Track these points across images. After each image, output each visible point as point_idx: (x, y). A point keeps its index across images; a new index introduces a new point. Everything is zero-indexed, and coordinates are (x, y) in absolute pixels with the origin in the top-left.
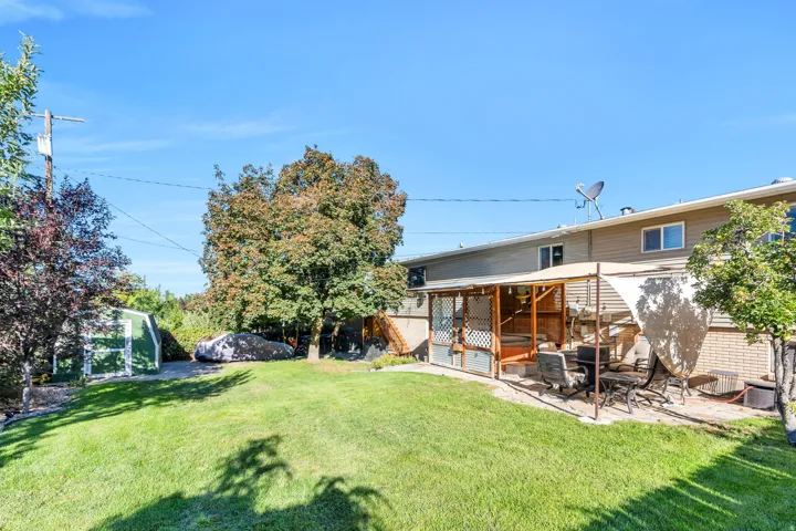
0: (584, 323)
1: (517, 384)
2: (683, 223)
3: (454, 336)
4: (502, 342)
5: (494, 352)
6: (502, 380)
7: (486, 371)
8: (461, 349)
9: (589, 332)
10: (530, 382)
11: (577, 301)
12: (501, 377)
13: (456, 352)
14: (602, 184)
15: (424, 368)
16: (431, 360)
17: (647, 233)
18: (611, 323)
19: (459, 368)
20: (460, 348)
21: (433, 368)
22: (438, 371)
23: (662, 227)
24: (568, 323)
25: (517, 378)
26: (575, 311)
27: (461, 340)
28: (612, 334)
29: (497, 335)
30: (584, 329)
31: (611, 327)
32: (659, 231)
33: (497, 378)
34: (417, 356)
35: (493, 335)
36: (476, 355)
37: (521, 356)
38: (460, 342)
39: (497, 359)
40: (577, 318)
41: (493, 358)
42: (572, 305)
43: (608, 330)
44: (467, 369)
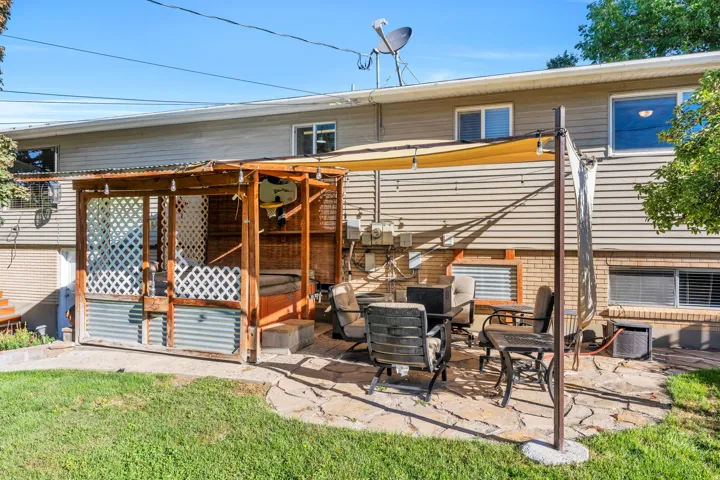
0: (368, 250)
1: (296, 369)
2: (510, 106)
3: (145, 279)
4: (262, 287)
5: (245, 308)
6: (263, 365)
7: (226, 349)
8: (164, 308)
9: (377, 265)
10: (318, 362)
11: (359, 216)
12: (261, 357)
13: (150, 315)
14: (409, 31)
15: (64, 356)
16: (83, 334)
17: (462, 117)
18: (411, 249)
19: (159, 347)
20: (162, 304)
21: (88, 352)
22: (104, 361)
23: (483, 109)
24: (346, 250)
25: (289, 357)
26: (356, 230)
27: (163, 287)
28: (413, 265)
29: (252, 274)
30: (370, 259)
31: (411, 255)
32: (478, 115)
33: (252, 361)
34: (42, 329)
35: (245, 273)
36: (202, 318)
37: (282, 312)
38: (160, 293)
39: (253, 322)
40: (358, 242)
41: (244, 321)
42: (352, 221)
43: (407, 260)
44: (178, 349)
